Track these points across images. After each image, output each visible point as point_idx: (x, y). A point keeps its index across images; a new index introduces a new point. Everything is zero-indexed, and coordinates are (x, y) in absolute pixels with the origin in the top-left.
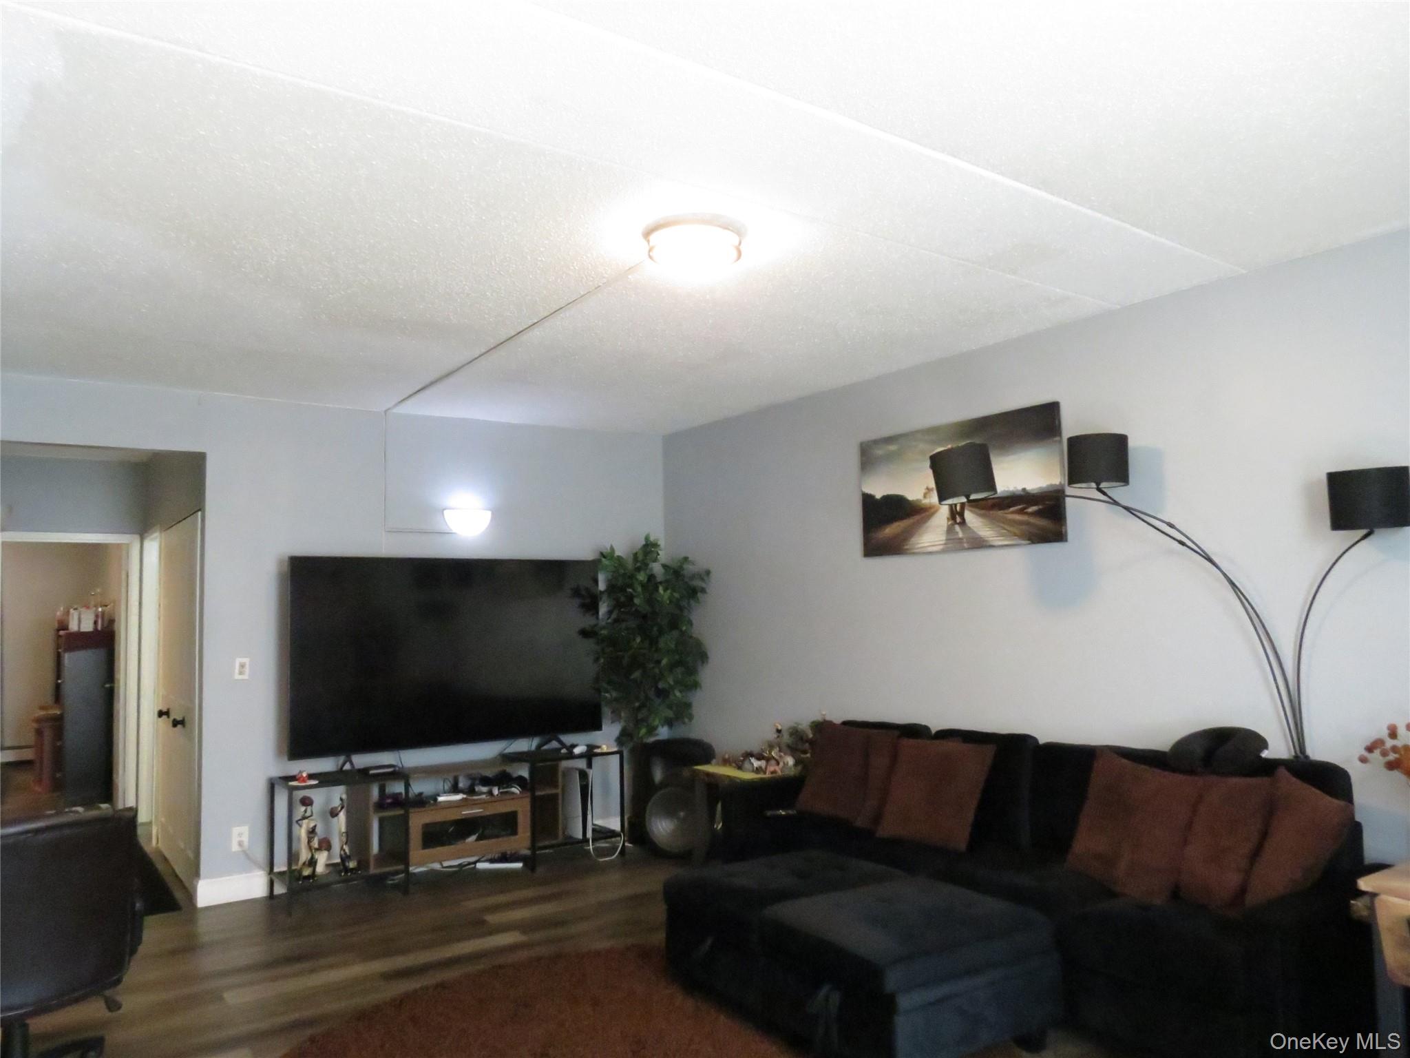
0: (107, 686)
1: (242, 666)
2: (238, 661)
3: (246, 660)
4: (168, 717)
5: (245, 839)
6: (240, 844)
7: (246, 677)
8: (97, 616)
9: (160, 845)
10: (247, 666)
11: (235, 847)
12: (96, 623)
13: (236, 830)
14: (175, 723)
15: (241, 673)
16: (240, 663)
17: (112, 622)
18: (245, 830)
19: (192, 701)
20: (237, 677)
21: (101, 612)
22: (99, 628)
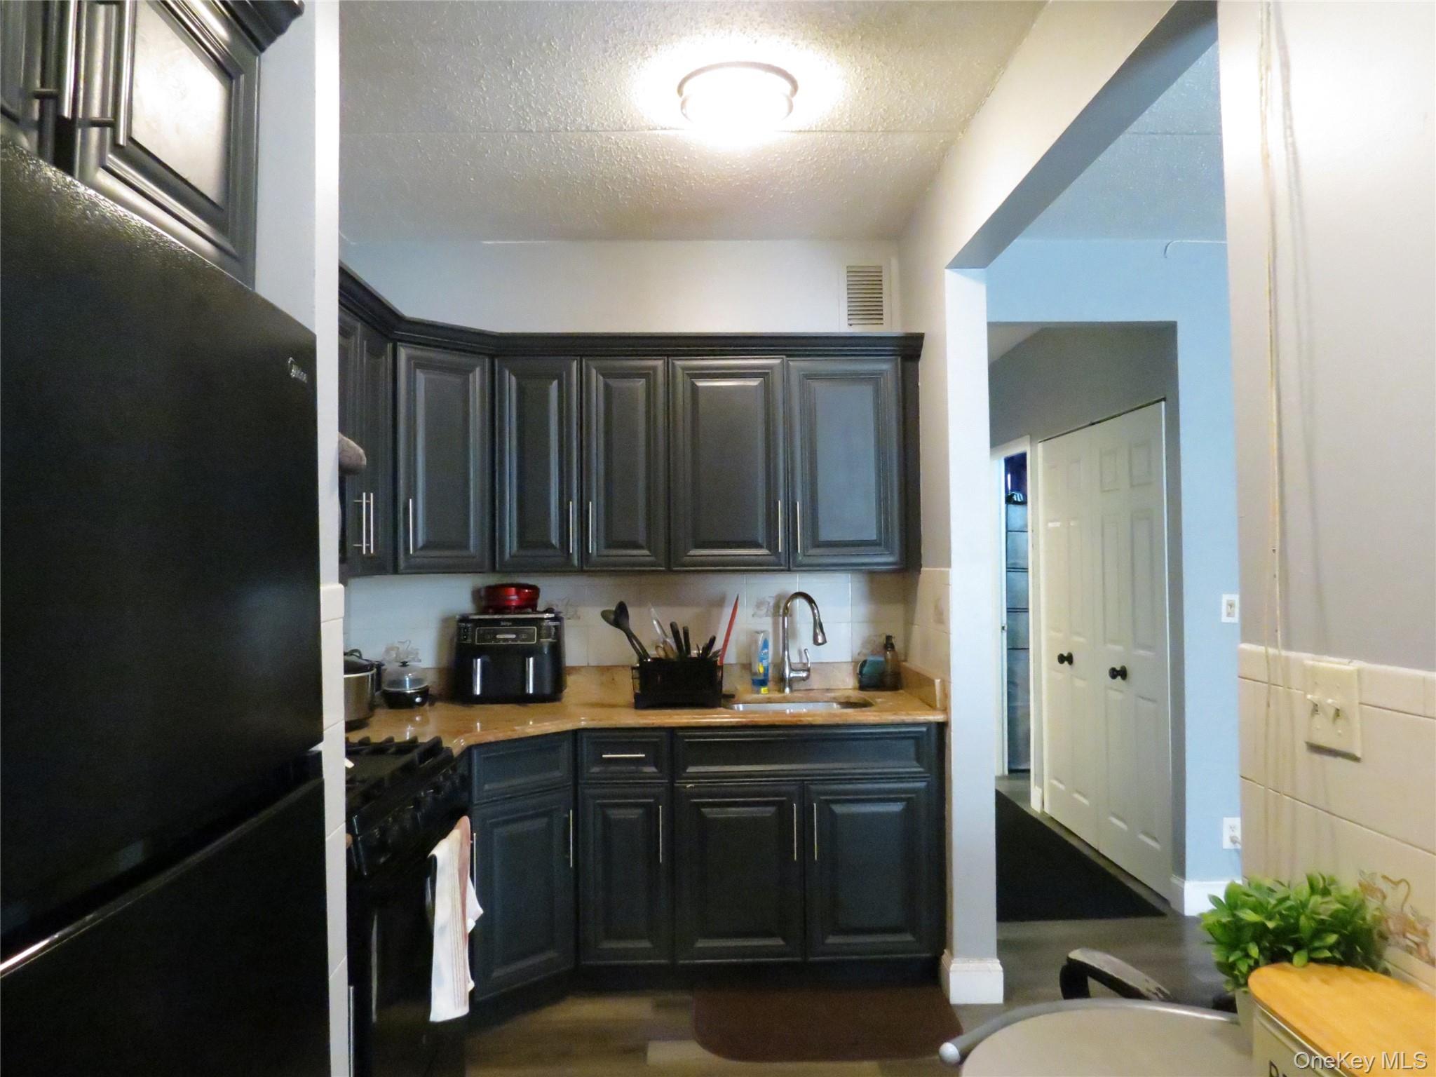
1: (1231, 605)
2: (1225, 598)
3: (1235, 598)
4: (1071, 663)
5: (1239, 834)
6: (1233, 841)
7: (1235, 620)
9: (1046, 809)
10: (1237, 606)
11: (1227, 844)
13: (1224, 822)
14: (1115, 674)
15: (1229, 615)
16: (1233, 616)
18: (1237, 821)
20: (1225, 619)
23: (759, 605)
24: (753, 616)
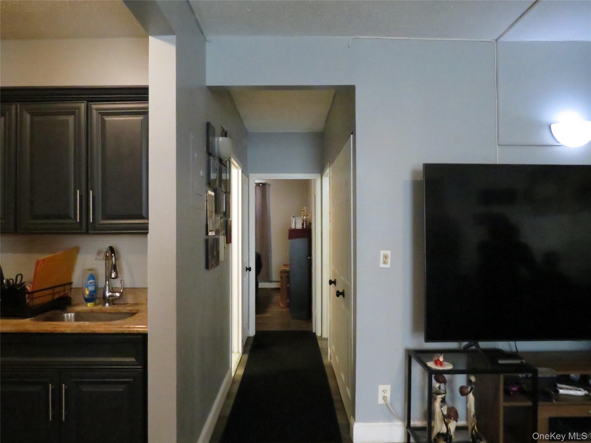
0: (309, 258)
1: (386, 257)
2: (383, 252)
3: (388, 253)
4: (335, 285)
5: (388, 395)
6: (384, 398)
7: (388, 266)
8: (304, 221)
9: (332, 361)
10: (389, 257)
11: (381, 401)
12: (303, 224)
13: (381, 387)
14: (338, 294)
15: (385, 263)
16: (387, 264)
17: (310, 224)
18: (388, 387)
19: (349, 280)
20: (382, 265)
21: (305, 219)
22: (305, 227)
23: (99, 253)
24: (96, 259)
